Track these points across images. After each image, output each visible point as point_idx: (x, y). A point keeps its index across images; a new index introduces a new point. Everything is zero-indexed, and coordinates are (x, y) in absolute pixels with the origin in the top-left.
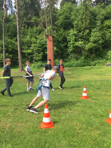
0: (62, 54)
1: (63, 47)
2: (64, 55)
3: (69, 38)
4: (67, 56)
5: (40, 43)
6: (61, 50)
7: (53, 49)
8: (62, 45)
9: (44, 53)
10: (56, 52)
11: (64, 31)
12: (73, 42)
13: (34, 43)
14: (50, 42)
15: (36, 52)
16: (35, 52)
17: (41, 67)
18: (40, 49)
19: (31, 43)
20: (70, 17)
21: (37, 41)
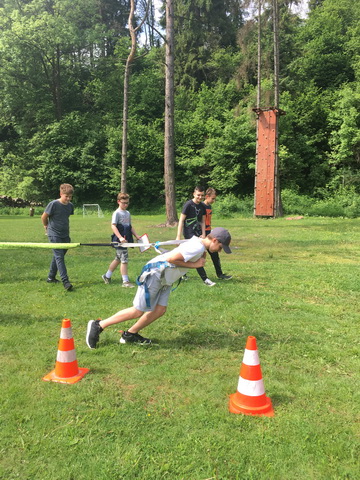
0: (307, 171)
1: (312, 146)
2: (315, 173)
3: (337, 115)
4: (323, 177)
5: (233, 136)
6: (303, 156)
7: (277, 153)
8: (309, 139)
9: (244, 168)
10: (287, 165)
11: (320, 92)
12: (351, 129)
13: (216, 135)
14: (268, 131)
15: (220, 164)
16: (215, 163)
17: (233, 214)
18: (232, 153)
19: (205, 135)
20: (342, 42)
21: (225, 130)
